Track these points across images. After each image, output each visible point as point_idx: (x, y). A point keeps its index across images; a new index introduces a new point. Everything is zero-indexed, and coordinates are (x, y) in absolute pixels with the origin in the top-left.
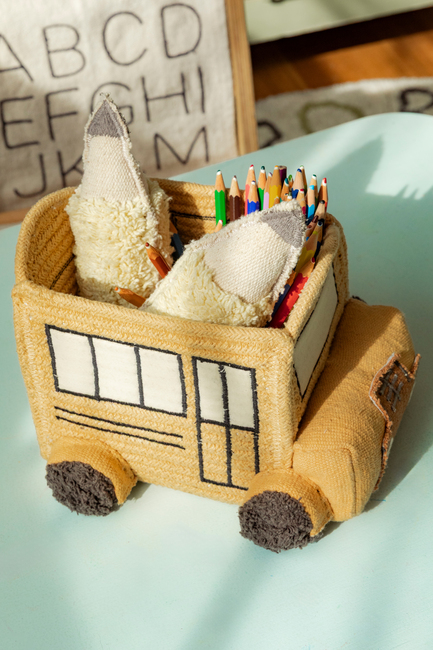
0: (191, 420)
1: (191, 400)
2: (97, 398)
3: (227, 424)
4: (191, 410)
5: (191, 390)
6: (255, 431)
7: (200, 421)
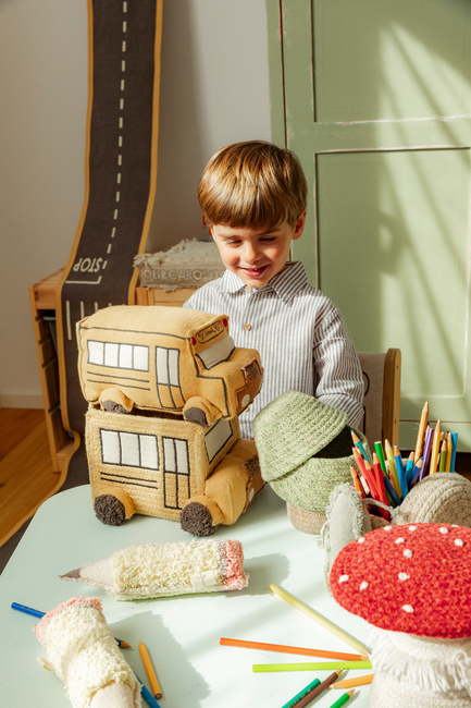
0: (161, 472)
1: (161, 461)
2: (121, 465)
3: (176, 473)
4: (161, 466)
5: (161, 455)
6: (188, 475)
7: (165, 472)
